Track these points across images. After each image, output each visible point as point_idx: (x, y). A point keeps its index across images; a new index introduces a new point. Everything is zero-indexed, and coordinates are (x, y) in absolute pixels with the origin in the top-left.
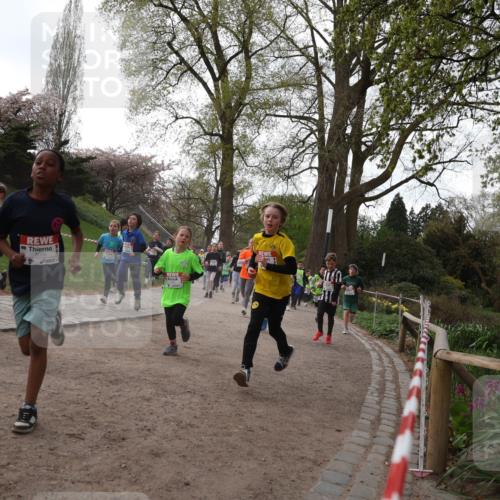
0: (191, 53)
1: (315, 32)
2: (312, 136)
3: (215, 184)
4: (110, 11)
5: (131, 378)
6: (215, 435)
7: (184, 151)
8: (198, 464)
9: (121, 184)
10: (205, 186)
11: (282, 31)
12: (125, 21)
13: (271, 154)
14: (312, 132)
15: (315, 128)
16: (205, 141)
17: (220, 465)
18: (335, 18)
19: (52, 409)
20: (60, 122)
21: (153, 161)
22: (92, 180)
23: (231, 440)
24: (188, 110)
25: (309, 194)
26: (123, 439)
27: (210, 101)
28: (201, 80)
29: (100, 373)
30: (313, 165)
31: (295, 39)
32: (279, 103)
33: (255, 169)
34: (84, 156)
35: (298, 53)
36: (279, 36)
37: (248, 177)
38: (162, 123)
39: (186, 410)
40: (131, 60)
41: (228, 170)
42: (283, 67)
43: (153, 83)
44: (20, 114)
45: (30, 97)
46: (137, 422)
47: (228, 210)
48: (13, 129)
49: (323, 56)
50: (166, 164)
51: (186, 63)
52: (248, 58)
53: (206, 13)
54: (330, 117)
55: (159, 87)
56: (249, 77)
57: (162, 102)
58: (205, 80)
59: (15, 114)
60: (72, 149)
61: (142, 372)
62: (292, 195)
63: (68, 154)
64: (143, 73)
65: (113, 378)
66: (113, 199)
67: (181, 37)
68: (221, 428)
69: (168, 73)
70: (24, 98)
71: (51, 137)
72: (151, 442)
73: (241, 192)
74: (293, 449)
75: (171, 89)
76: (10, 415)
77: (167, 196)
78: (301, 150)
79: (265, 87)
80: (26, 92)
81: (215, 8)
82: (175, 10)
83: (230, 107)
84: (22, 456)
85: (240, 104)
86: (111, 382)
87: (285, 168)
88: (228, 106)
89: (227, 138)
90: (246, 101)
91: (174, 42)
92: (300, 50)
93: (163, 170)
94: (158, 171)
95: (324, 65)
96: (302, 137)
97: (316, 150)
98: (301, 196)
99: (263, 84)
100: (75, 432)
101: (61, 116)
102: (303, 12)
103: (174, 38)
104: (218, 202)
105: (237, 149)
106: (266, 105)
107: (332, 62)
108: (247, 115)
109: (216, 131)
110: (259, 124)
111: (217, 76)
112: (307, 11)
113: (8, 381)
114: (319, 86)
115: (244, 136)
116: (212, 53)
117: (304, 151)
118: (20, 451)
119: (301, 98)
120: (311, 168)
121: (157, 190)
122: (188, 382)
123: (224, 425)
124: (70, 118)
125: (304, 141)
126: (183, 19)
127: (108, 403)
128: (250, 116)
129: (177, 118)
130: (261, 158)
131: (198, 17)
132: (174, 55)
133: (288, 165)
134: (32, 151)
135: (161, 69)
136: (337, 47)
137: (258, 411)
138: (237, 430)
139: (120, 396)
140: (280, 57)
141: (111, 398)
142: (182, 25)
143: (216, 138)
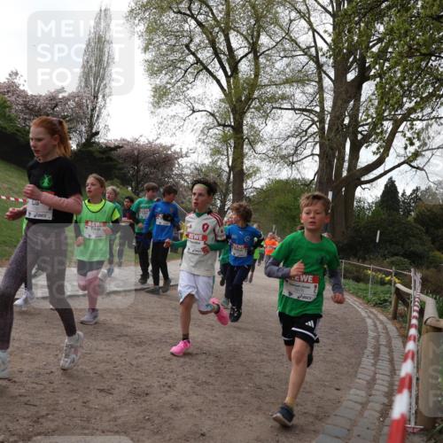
0: (206, 55)
1: (316, 34)
2: (314, 126)
3: (227, 169)
4: (135, 18)
5: (154, 340)
6: (228, 391)
7: (199, 141)
8: (212, 417)
9: (144, 169)
10: (219, 171)
11: (287, 34)
12: (148, 27)
13: (278, 143)
14: (314, 123)
15: (316, 119)
16: (218, 131)
17: (232, 418)
18: (334, 21)
19: (84, 367)
20: (92, 116)
21: (173, 149)
22: (120, 166)
23: (242, 396)
24: (203, 104)
25: (311, 178)
26: (147, 394)
27: (223, 96)
28: (215, 78)
29: (127, 336)
30: (314, 152)
31: (298, 41)
32: (284, 97)
33: (264, 156)
34: (113, 146)
35: (301, 53)
36: (283, 38)
37: (256, 162)
38: (181, 115)
39: (202, 369)
40: (154, 61)
41: (239, 157)
42: (288, 65)
43: (173, 81)
44: (57, 109)
45: (66, 94)
46: (159, 379)
47: (239, 193)
49: (324, 55)
50: (184, 152)
51: (202, 63)
52: (256, 58)
53: (219, 18)
54: (330, 109)
55: (179, 84)
56: (257, 75)
57: (181, 97)
58: (219, 78)
59: (53, 109)
60: (102, 139)
61: (164, 336)
62: (295, 179)
63: (98, 144)
64: (164, 72)
65: (138, 341)
66: (138, 183)
67: (197, 40)
68: (234, 386)
69: (186, 72)
70: (60, 96)
71: (84, 129)
72: (172, 397)
73: (250, 176)
75: (189, 86)
76: (49, 371)
77: (185, 181)
78: (304, 139)
79: (272, 83)
80: (62, 90)
81: (228, 14)
82: (192, 16)
83: (241, 101)
84: (59, 407)
85: (250, 98)
86: (136, 344)
87: (289, 155)
88: (239, 100)
89: (238, 128)
90: (255, 96)
91: (191, 45)
92: (303, 50)
93: (182, 157)
94: (177, 159)
95: (325, 63)
96: (305, 127)
97: (317, 139)
98: (303, 179)
99: (270, 81)
100: (106, 388)
102: (305, 16)
103: (191, 41)
104: (230, 185)
105: (247, 138)
106: (273, 99)
107: (332, 60)
108: (256, 108)
109: (228, 123)
110: (266, 116)
111: (229, 74)
112: (309, 15)
113: (47, 342)
114: (320, 82)
115: (252, 127)
116: (224, 54)
117: (307, 140)
118: (57, 404)
119: (303, 93)
120: (312, 155)
121: (176, 174)
122: (205, 344)
123: (235, 383)
124: (100, 112)
125: (306, 131)
126: (199, 24)
127: (134, 362)
128: (258, 109)
129: (194, 111)
130: (268, 146)
131: (213, 22)
132: (191, 56)
133: (292, 152)
135: (180, 68)
136: (336, 47)
137: (266, 371)
138: (247, 388)
139: (144, 356)
140: (286, 57)
141: (136, 358)
142: (198, 29)
143: (228, 129)
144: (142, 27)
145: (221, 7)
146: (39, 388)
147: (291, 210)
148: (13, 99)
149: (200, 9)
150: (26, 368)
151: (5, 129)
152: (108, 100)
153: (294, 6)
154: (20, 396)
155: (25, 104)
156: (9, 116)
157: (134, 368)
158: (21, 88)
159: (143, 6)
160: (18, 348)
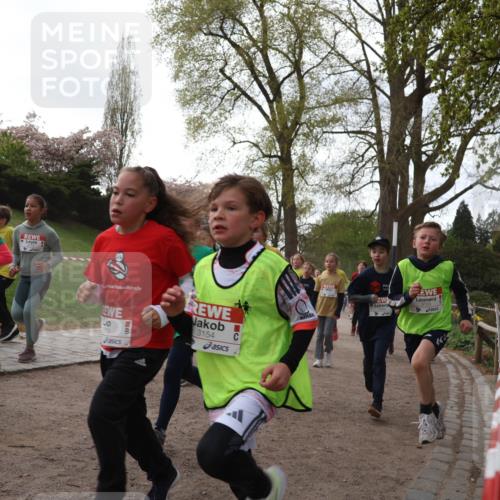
1: (366, 47)
2: (371, 149)
3: (277, 206)
4: (161, 44)
6: (294, 458)
11: (333, 48)
12: (177, 53)
13: (330, 171)
14: (371, 146)
15: (373, 141)
16: (264, 163)
17: (301, 488)
18: (385, 30)
20: (121, 157)
23: (311, 461)
24: (244, 134)
25: (372, 209)
28: (255, 103)
31: (346, 55)
32: (335, 120)
33: (316, 188)
35: (350, 68)
36: (329, 53)
37: (310, 196)
40: (186, 90)
41: (289, 191)
42: (336, 83)
43: (208, 111)
44: (83, 151)
45: (91, 135)
47: (292, 230)
48: (75, 166)
49: (377, 69)
51: (240, 89)
52: (300, 78)
53: (255, 37)
54: (388, 129)
55: (216, 114)
56: (303, 97)
57: (220, 129)
58: (260, 103)
59: (77, 152)
62: (354, 211)
64: (198, 101)
65: (188, 406)
67: (232, 63)
68: (300, 451)
69: (222, 99)
70: (85, 136)
73: (303, 211)
74: (374, 469)
75: (227, 115)
78: (361, 165)
79: (320, 105)
80: (86, 130)
81: (265, 29)
82: (225, 37)
83: (287, 127)
85: (296, 122)
86: (186, 409)
87: (346, 184)
88: (285, 127)
89: (285, 159)
90: (302, 121)
91: (226, 69)
92: (352, 65)
95: (378, 77)
96: (361, 152)
97: (376, 164)
98: (364, 211)
99: (318, 102)
101: (121, 151)
102: (351, 26)
103: (226, 64)
104: (281, 223)
105: (297, 168)
106: (324, 123)
107: (386, 75)
108: (304, 135)
109: (274, 153)
110: (317, 142)
111: (271, 97)
112: (356, 25)
114: (374, 99)
115: (304, 156)
116: (264, 76)
117: (364, 166)
119: (357, 113)
120: (372, 182)
123: (302, 448)
124: (130, 151)
125: (363, 156)
126: (234, 45)
127: (186, 430)
128: (306, 135)
129: (235, 143)
130: (321, 175)
131: (248, 42)
132: (227, 81)
133: (349, 180)
134: (95, 187)
135: (215, 96)
136: (390, 59)
137: (337, 431)
138: (315, 452)
139: (196, 423)
140: (334, 74)
141: (187, 425)
142: (233, 51)
143: (274, 159)
144: (170, 54)
145: (256, 24)
146: (80, 465)
147: (351, 246)
148: (32, 143)
149: (233, 28)
150: (64, 444)
151: (26, 177)
152: (138, 138)
153: (337, 17)
154: (59, 475)
155: (46, 149)
156: (29, 163)
157: (186, 437)
158: (41, 131)
159: (169, 30)
160: (54, 422)
